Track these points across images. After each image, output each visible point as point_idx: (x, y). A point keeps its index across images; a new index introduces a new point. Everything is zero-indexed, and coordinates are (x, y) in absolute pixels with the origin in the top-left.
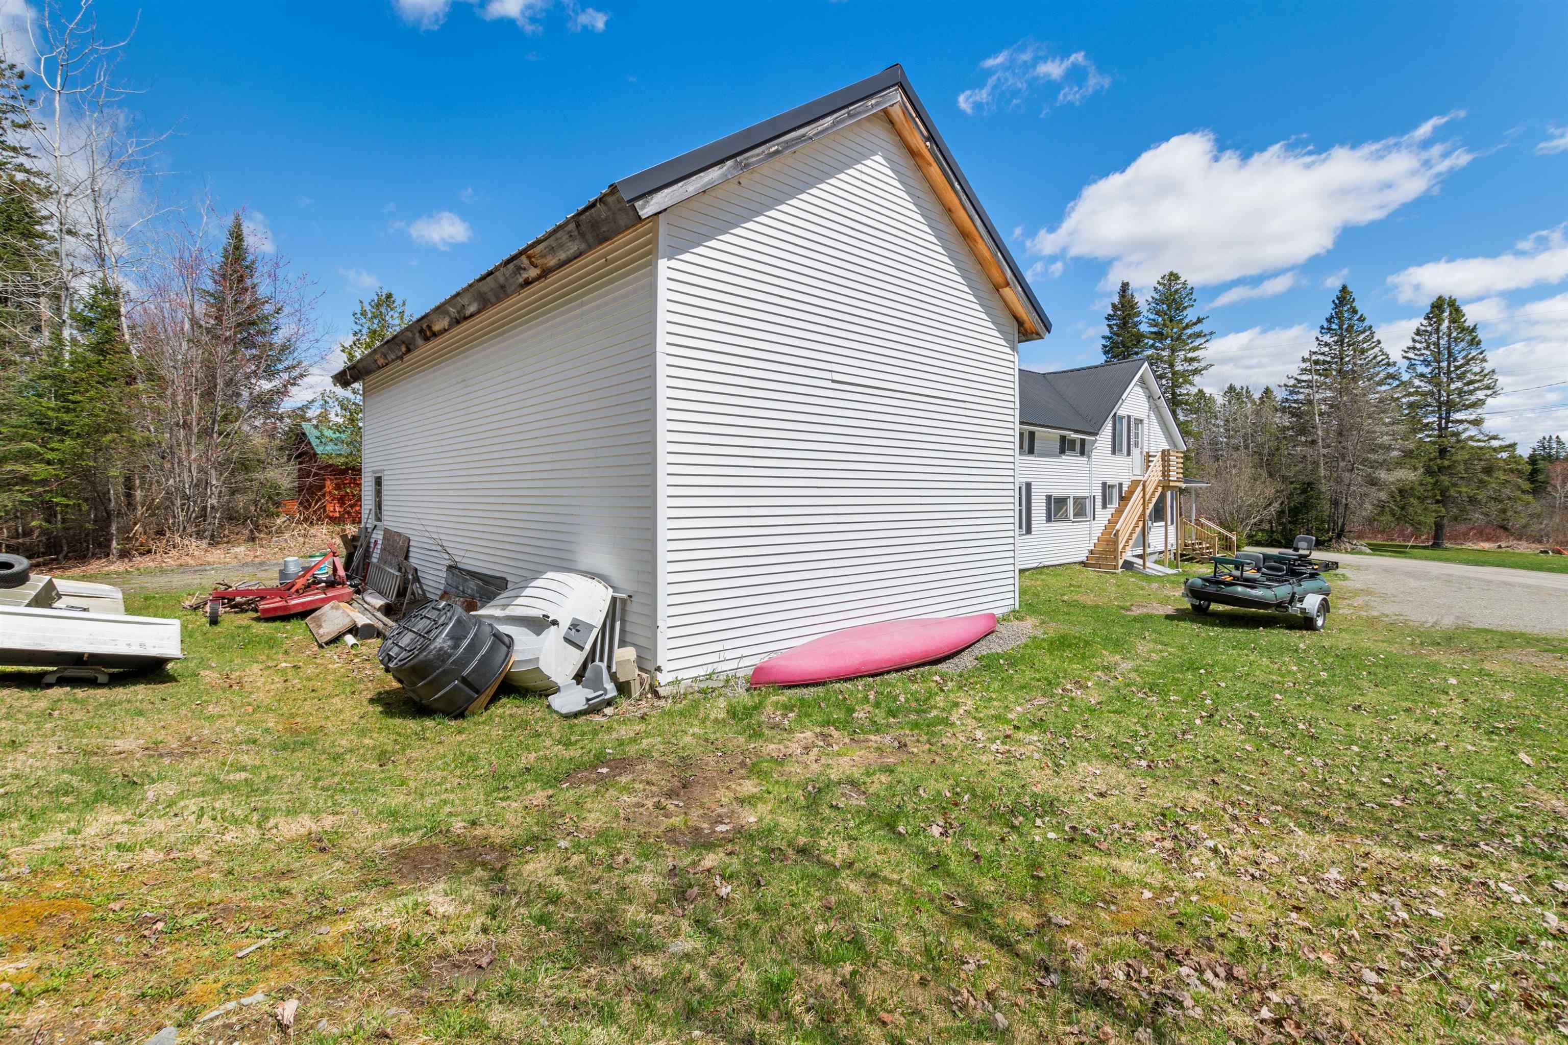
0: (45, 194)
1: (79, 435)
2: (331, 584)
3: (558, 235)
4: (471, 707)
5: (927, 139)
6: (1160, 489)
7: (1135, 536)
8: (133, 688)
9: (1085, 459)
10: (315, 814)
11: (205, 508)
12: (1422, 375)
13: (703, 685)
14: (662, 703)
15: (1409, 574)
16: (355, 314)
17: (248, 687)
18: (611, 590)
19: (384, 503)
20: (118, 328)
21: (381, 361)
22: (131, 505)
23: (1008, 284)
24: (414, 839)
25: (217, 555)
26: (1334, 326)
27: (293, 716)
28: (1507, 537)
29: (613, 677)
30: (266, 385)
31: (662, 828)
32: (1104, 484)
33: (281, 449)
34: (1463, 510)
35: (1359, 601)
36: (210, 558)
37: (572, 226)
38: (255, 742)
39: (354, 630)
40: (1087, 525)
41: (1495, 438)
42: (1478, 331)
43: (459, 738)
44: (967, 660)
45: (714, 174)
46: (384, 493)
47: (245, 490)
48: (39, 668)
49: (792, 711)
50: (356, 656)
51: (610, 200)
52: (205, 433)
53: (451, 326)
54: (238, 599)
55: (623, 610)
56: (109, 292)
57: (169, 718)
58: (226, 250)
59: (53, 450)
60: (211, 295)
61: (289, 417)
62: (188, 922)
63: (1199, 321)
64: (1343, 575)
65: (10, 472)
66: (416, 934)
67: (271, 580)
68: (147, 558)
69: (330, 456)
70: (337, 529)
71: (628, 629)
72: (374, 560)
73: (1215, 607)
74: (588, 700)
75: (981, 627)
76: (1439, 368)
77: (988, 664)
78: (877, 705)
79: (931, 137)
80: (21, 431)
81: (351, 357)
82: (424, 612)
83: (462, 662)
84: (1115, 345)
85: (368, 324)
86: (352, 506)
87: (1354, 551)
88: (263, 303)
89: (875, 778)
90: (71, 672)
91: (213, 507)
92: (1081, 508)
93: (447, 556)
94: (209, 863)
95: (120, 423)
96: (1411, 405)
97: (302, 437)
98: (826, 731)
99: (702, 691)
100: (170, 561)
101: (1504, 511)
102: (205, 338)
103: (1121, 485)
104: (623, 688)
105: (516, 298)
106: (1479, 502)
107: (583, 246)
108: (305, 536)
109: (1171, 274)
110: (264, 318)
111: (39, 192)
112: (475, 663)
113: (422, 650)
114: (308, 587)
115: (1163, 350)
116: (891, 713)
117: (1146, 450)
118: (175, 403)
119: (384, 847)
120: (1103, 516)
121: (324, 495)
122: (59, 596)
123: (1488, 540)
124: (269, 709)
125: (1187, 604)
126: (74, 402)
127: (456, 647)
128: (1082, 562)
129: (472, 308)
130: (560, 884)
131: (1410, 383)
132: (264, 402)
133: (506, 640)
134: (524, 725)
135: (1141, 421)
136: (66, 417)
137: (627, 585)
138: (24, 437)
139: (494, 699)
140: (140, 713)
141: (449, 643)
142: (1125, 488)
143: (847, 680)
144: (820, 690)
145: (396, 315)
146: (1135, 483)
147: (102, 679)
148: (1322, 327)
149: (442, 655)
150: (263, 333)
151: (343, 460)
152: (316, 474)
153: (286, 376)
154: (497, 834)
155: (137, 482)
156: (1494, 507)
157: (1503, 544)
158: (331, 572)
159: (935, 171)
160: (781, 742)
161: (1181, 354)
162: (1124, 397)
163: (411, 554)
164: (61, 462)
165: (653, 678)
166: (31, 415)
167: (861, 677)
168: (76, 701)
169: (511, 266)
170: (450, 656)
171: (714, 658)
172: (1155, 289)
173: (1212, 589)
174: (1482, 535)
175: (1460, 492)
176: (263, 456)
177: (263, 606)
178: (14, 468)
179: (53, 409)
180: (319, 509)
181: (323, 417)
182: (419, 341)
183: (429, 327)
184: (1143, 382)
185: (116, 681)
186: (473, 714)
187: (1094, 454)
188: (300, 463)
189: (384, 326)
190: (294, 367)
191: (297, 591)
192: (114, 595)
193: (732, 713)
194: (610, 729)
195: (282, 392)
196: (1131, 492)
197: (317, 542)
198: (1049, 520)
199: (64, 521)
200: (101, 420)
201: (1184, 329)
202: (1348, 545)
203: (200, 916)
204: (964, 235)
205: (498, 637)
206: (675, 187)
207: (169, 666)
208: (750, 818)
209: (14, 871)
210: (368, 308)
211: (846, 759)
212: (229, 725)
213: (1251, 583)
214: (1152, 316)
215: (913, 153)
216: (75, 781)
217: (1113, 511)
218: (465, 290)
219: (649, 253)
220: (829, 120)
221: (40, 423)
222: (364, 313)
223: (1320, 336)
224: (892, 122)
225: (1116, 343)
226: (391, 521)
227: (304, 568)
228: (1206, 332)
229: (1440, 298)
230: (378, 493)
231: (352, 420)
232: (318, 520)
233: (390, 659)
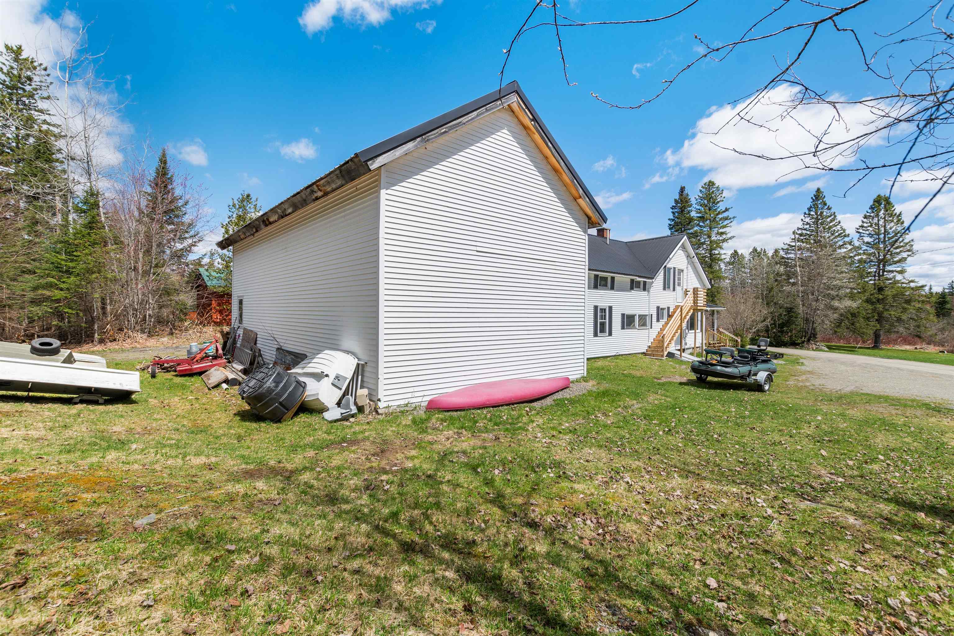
0: (58, 137)
1: (78, 274)
2: (215, 357)
3: (331, 176)
4: (284, 418)
5: (532, 120)
6: (692, 311)
7: (675, 338)
8: (116, 406)
9: (646, 293)
10: (208, 456)
11: (145, 316)
12: (868, 243)
13: (402, 409)
14: (380, 417)
15: (843, 363)
16: (229, 206)
17: (173, 407)
18: (356, 360)
19: (244, 314)
20: (98, 215)
21: (242, 236)
22: (104, 313)
23: (580, 197)
24: (252, 467)
25: (152, 342)
26: (812, 213)
27: (195, 420)
28: (922, 342)
29: (356, 403)
30: (179, 246)
31: (366, 467)
32: (658, 308)
33: (187, 283)
34: (892, 325)
35: (804, 377)
36: (148, 344)
37: (338, 172)
38: (178, 430)
39: (226, 381)
40: (647, 331)
41: (912, 281)
42: (903, 216)
43: (277, 431)
44: (548, 401)
45: (410, 145)
46: (244, 308)
47: (166, 306)
48: (69, 396)
49: (445, 422)
50: (228, 394)
51: (356, 160)
52: (146, 273)
53: (279, 219)
54: (166, 365)
55: (363, 371)
56: (93, 194)
57: (136, 419)
58: (157, 169)
59: (64, 282)
60: (149, 195)
61: (192, 264)
62: (155, 488)
63: (727, 210)
64: (802, 363)
65: (41, 295)
66: (249, 493)
67: (183, 355)
68: (114, 343)
69: (214, 287)
70: (218, 328)
71: (365, 379)
72: (238, 345)
73: (710, 378)
74: (342, 414)
75: (560, 384)
76: (879, 239)
77: (559, 404)
78: (490, 420)
79: (535, 119)
80: (47, 272)
81: (227, 232)
82: (262, 370)
83: (280, 395)
84: (677, 224)
85: (237, 212)
86: (227, 316)
87: (817, 349)
88: (178, 200)
89: (476, 451)
90: (86, 397)
91: (150, 315)
92: (644, 321)
93: (276, 343)
94: (161, 471)
95: (99, 268)
96: (860, 261)
97: (199, 276)
98: (460, 431)
99: (402, 412)
100: (127, 345)
101: (918, 327)
102: (146, 219)
103: (669, 308)
104: (361, 409)
105: (312, 205)
106: (903, 321)
107: (344, 182)
108: (201, 332)
109: (710, 182)
110: (178, 208)
111: (55, 136)
112: (286, 395)
113: (259, 388)
114: (202, 359)
115: (704, 227)
116: (496, 424)
117: (685, 287)
118: (129, 256)
119: (238, 469)
120: (657, 326)
121: (211, 309)
122: (75, 361)
123: (910, 344)
124: (184, 417)
125: (693, 377)
126: (76, 256)
127: (277, 386)
128: (644, 353)
129: (290, 211)
130: (315, 483)
131: (859, 248)
132: (178, 256)
133: (303, 384)
134: (310, 425)
135: (682, 271)
136: (71, 264)
137: (365, 357)
138: (48, 276)
139: (296, 414)
140: (122, 416)
141: (273, 384)
142: (671, 310)
143: (479, 409)
144: (463, 413)
145: (252, 206)
146: (677, 307)
147: (101, 401)
148: (805, 214)
149: (270, 391)
150: (177, 216)
151: (222, 289)
152: (207, 297)
153: (190, 241)
154: (289, 466)
155: (108, 301)
156: (913, 324)
157: (918, 347)
158: (215, 351)
159: (537, 137)
160: (435, 435)
161: (716, 230)
162: (671, 257)
163: (258, 342)
164: (68, 289)
165: (376, 405)
166: (52, 263)
167: (487, 407)
168: (90, 410)
169: (308, 190)
170: (274, 391)
171: (409, 395)
172: (701, 191)
173: (704, 368)
174: (906, 341)
175: (890, 315)
176: (177, 287)
177: (179, 368)
178: (44, 292)
179: (64, 260)
180: (208, 317)
181: (211, 265)
182: (262, 226)
183: (268, 219)
184: (683, 247)
185: (107, 402)
186: (285, 421)
187: (652, 290)
188: (198, 291)
189: (246, 212)
190: (195, 236)
191: (197, 361)
192: (102, 361)
193: (414, 421)
194: (351, 427)
195: (188, 250)
196: (674, 312)
197: (207, 335)
198: (623, 328)
199: (69, 322)
200: (91, 266)
201: (717, 215)
202: (814, 346)
203: (160, 487)
204: (556, 170)
205: (298, 383)
206: (389, 153)
207: (133, 396)
208: (409, 464)
209: (82, 468)
210: (236, 202)
211: (466, 443)
212: (165, 423)
213: (726, 364)
214: (698, 207)
215: (525, 128)
216: (98, 441)
217: (664, 323)
218: (286, 201)
219: (376, 186)
220: (475, 113)
221: (57, 267)
222: (234, 205)
223: (803, 219)
224: (513, 111)
225: (677, 223)
226: (248, 323)
227: (200, 349)
228: (731, 216)
229: (879, 196)
230: (241, 309)
231: (227, 267)
232: (208, 323)
233: (244, 392)
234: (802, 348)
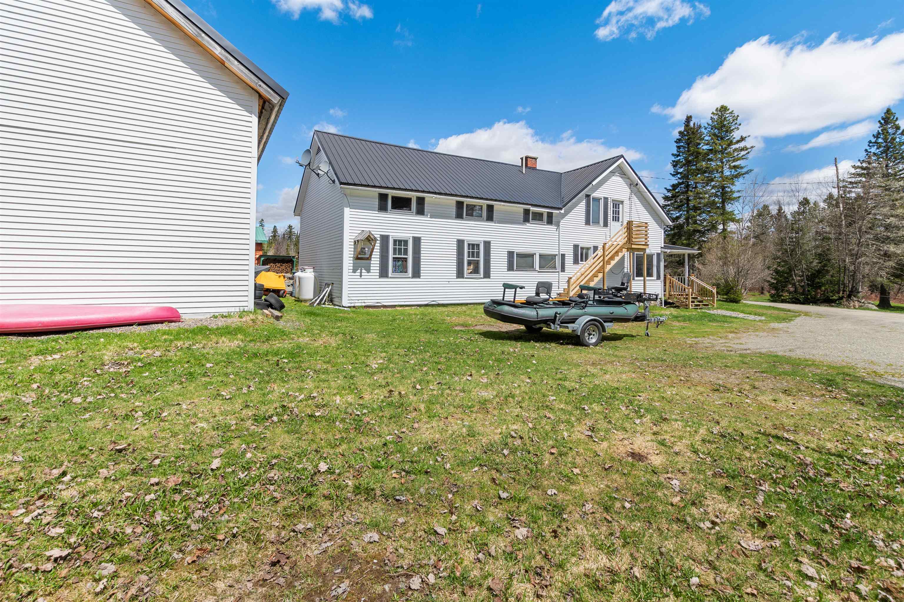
6: (624, 250)
9: (552, 228)
26: (880, 140)
32: (576, 246)
40: (555, 275)
63: (743, 139)
92: (549, 262)
103: (596, 247)
109: (722, 107)
117: (626, 222)
120: (574, 269)
135: (622, 202)
172: (711, 118)
184: (623, 173)
187: (564, 223)
198: (511, 269)
201: (731, 145)
202: (857, 304)
223: (868, 148)
234: (839, 305)
